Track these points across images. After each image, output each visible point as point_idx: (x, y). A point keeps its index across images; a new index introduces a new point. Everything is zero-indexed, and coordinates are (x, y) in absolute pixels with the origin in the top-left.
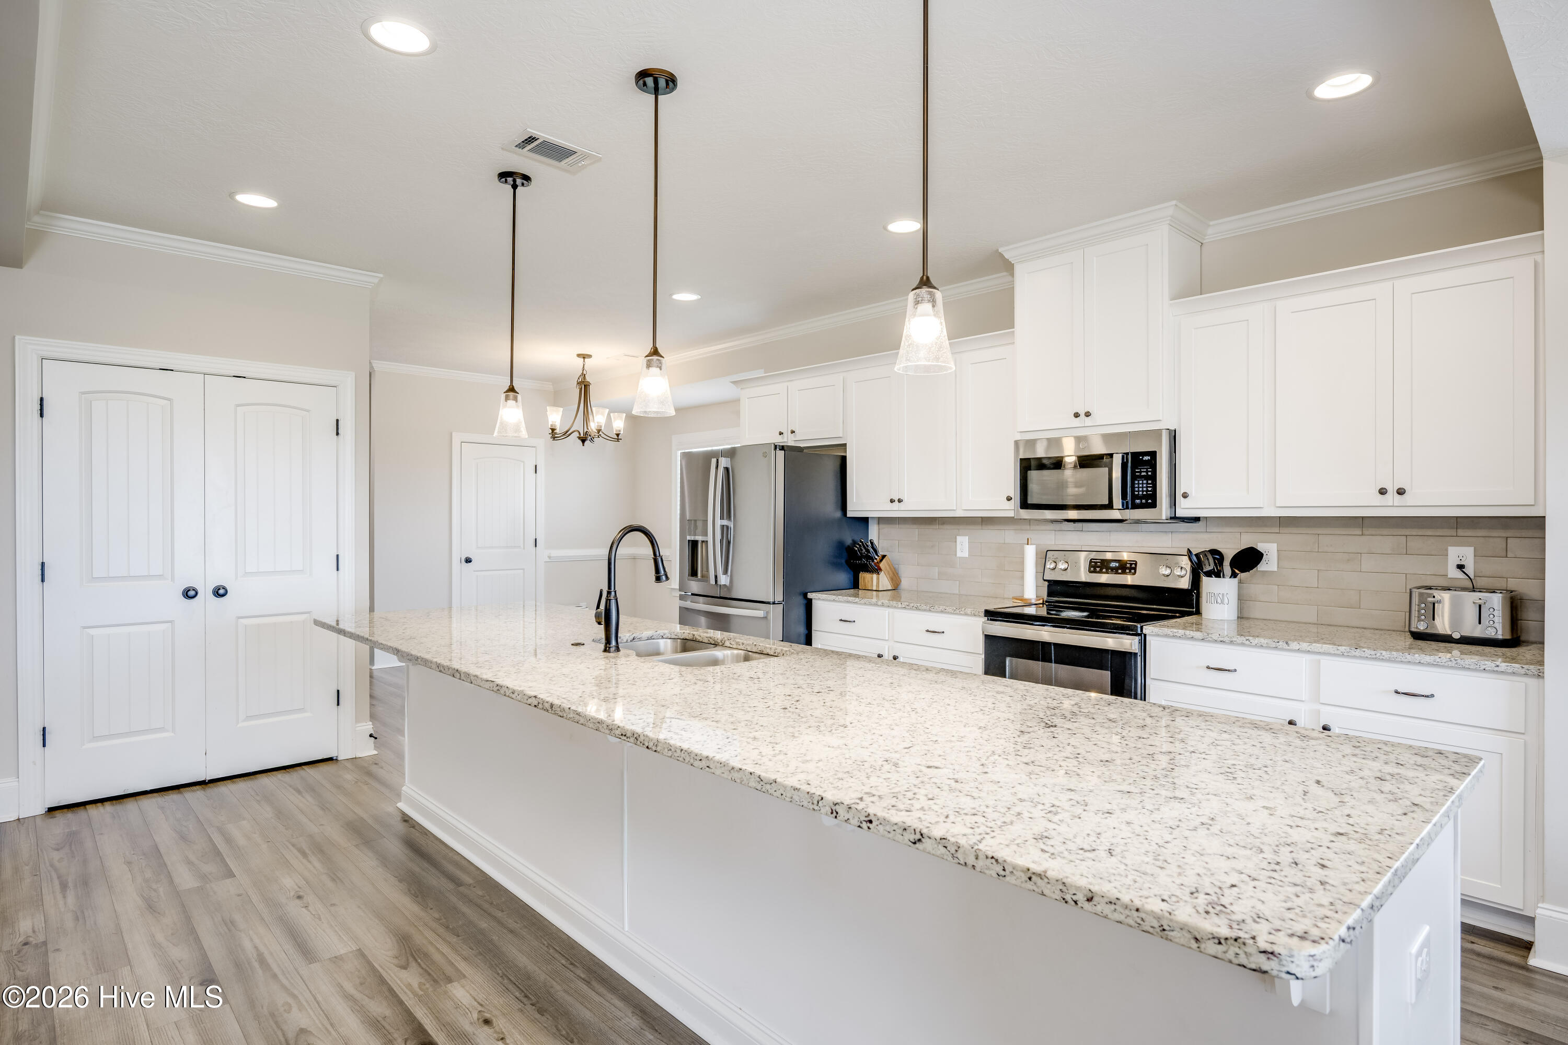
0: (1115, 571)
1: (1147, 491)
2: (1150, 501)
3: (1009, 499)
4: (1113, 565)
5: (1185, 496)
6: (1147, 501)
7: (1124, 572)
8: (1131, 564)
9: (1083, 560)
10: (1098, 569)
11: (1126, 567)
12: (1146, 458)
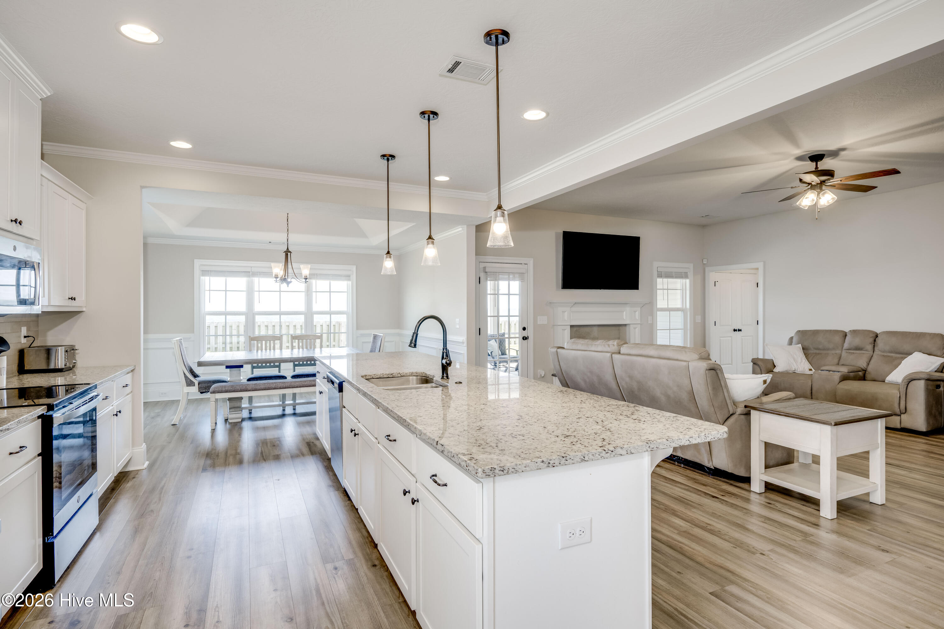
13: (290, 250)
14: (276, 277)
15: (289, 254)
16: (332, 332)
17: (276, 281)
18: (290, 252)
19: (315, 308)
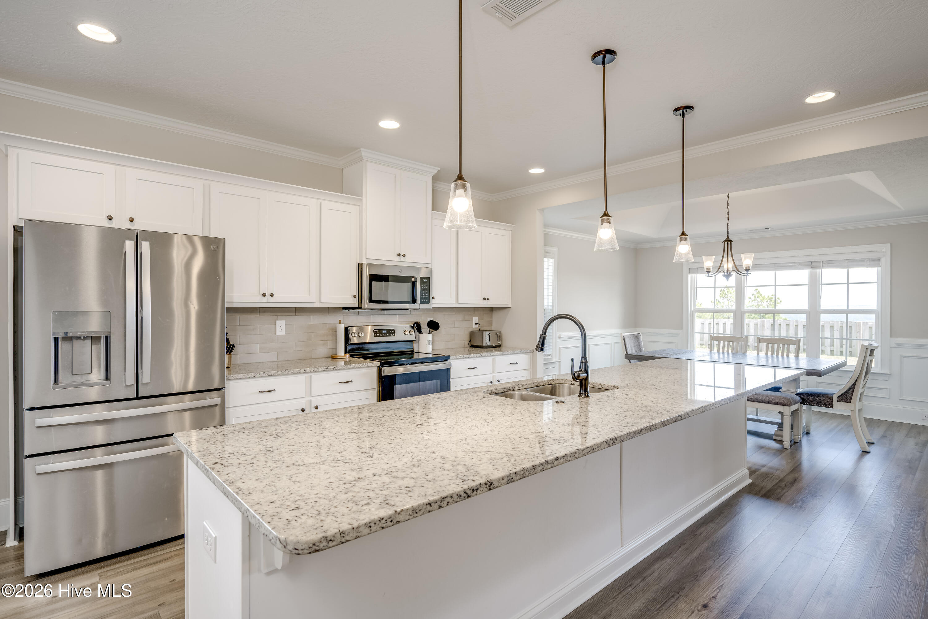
0: (385, 335)
1: (426, 295)
2: (422, 300)
3: (355, 297)
4: (384, 332)
5: (433, 298)
6: (426, 300)
7: (390, 336)
8: (392, 331)
9: (369, 329)
10: (378, 335)
11: (390, 332)
12: (426, 280)
13: (730, 238)
14: (708, 271)
15: (729, 243)
16: (848, 338)
17: (708, 275)
18: (731, 241)
19: (824, 304)
